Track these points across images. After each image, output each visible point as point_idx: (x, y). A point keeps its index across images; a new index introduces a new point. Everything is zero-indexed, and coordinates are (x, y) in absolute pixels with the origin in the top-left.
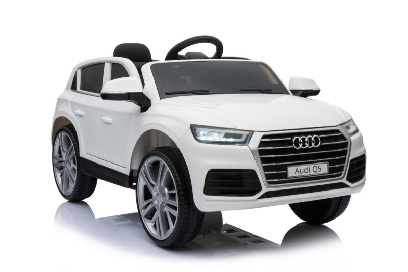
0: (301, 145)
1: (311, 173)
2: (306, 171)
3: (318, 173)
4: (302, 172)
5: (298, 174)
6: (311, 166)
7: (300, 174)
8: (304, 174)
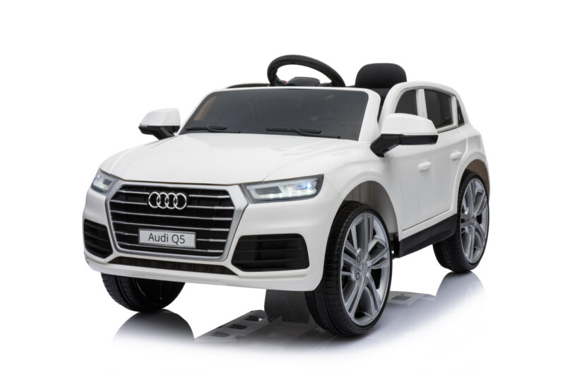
0: (159, 204)
1: (170, 243)
2: (163, 239)
3: (180, 245)
4: (157, 239)
5: (151, 241)
6: (170, 234)
7: (155, 242)
8: (160, 243)
